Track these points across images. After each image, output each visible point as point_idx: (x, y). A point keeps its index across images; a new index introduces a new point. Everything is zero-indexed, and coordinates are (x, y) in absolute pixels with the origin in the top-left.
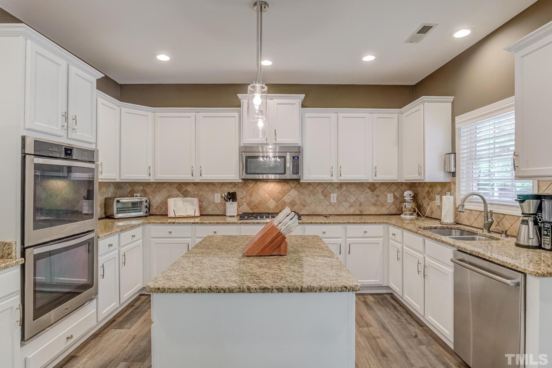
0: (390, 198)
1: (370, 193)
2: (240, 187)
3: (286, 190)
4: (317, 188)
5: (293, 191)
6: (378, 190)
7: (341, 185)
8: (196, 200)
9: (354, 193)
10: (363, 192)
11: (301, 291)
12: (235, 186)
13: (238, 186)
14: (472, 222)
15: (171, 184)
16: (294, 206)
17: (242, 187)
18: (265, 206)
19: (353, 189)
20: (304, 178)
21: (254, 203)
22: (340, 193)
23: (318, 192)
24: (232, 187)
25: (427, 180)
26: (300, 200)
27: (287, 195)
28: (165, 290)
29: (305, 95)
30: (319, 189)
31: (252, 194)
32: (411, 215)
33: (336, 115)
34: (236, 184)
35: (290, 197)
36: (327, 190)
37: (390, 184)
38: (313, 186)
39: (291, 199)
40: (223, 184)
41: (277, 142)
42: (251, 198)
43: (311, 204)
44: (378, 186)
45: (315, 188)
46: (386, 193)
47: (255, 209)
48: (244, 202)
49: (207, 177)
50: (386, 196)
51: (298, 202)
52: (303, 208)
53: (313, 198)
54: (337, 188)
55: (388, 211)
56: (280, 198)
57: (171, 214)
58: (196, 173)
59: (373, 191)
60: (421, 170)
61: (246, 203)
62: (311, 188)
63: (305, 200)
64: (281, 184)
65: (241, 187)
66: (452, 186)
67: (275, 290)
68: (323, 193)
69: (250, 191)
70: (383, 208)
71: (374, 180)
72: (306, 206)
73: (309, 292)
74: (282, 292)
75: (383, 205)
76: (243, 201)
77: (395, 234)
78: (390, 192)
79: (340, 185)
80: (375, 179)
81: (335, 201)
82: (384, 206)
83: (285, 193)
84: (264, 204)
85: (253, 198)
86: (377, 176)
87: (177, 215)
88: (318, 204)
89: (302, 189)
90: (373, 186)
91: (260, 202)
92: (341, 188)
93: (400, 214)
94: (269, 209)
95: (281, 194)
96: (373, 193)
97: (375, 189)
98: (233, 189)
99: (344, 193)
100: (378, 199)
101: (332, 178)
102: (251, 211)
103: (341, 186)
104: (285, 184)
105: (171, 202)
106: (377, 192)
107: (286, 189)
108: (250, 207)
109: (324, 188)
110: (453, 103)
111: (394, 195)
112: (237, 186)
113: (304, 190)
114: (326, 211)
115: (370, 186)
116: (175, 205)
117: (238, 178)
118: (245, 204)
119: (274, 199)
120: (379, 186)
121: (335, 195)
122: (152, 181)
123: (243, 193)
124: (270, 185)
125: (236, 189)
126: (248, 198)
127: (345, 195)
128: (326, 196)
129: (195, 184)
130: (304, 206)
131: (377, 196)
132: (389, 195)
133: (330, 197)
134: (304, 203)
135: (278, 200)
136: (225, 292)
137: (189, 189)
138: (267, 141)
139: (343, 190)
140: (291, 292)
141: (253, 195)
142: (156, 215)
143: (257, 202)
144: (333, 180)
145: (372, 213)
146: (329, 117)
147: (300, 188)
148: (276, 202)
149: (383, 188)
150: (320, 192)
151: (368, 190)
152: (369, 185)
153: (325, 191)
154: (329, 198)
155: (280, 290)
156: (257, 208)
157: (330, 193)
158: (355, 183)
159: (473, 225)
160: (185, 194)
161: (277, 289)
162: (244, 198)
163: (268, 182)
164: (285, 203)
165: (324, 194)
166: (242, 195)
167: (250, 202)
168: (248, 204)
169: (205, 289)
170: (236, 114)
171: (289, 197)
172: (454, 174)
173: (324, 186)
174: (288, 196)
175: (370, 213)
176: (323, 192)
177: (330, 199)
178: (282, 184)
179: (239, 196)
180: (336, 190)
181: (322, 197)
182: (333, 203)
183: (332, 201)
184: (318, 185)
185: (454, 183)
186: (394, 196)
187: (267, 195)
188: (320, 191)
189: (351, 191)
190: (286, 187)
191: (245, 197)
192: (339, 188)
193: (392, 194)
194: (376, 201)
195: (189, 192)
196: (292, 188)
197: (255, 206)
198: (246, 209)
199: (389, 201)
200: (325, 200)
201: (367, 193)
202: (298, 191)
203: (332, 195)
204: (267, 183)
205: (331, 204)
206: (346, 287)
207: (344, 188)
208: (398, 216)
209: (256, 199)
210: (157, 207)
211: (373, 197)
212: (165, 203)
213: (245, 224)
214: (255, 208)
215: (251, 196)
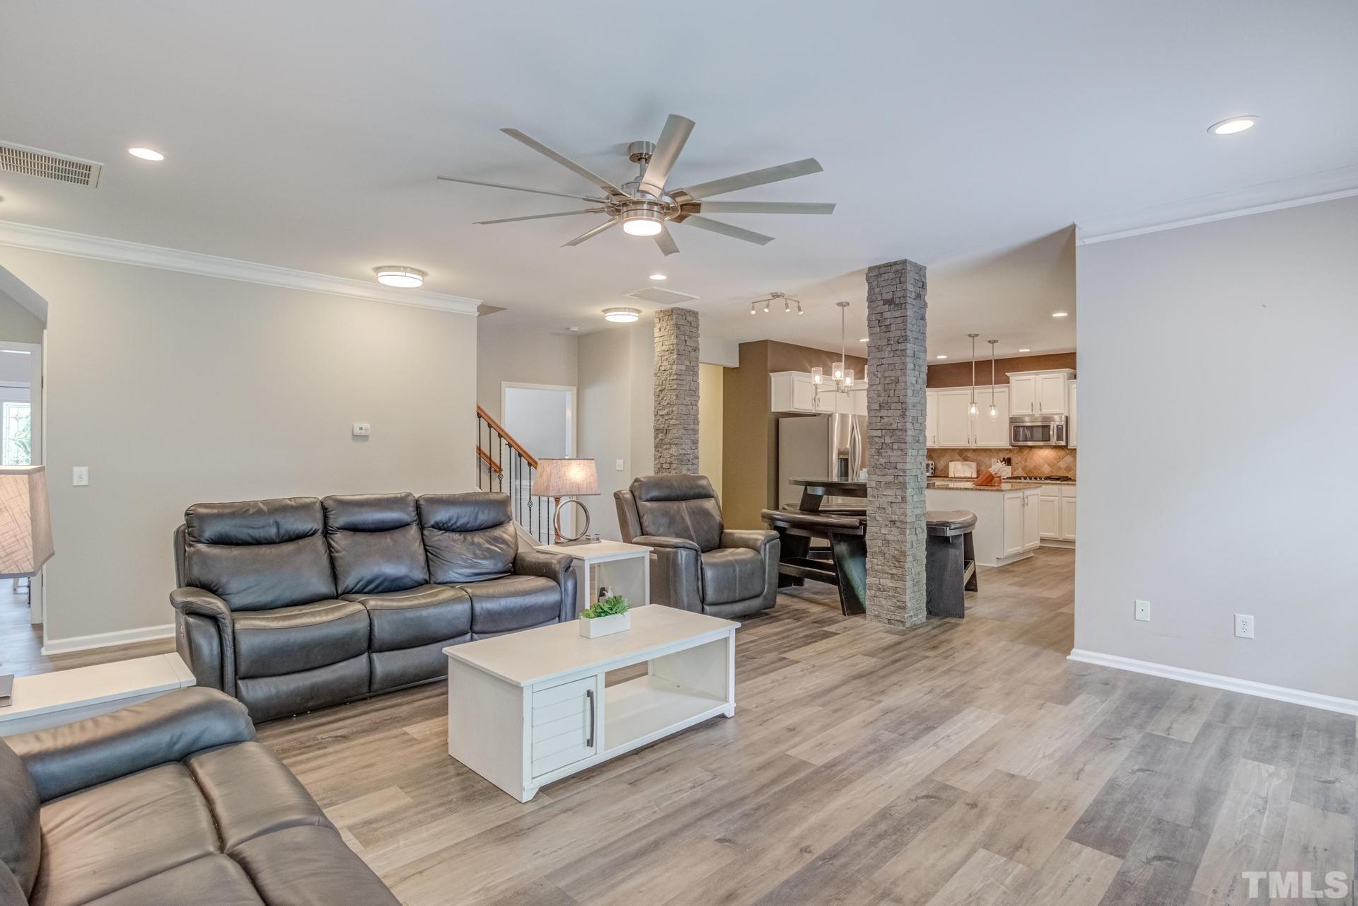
2: (1014, 452)
3: (1061, 456)
5: (1068, 457)
8: (974, 465)
13: (1012, 452)
15: (953, 450)
16: (1069, 471)
17: (1017, 453)
18: (1040, 470)
21: (1029, 467)
27: (1062, 460)
31: (1027, 459)
34: (1009, 450)
35: (1065, 462)
39: (1067, 465)
40: (999, 450)
41: (1043, 413)
47: (1029, 472)
49: (981, 444)
56: (1054, 463)
57: (951, 475)
58: (972, 441)
61: (1020, 466)
69: (1024, 457)
76: (1017, 464)
83: (1060, 459)
84: (1039, 468)
85: (1028, 463)
87: (956, 476)
91: (1035, 468)
94: (1044, 473)
95: (1054, 459)
98: (1008, 454)
105: (952, 465)
108: (1025, 471)
116: (955, 468)
117: (1008, 445)
119: (1049, 465)
122: (937, 447)
123: (1018, 459)
124: (1044, 451)
125: (1010, 454)
126: (1023, 463)
129: (974, 450)
137: (969, 454)
138: (1033, 412)
141: (1028, 461)
142: (941, 477)
143: (1032, 467)
148: (1050, 467)
156: (1032, 473)
160: (966, 459)
167: (1025, 465)
168: (1023, 469)
170: (1006, 389)
178: (1057, 450)
179: (1014, 460)
187: (1041, 461)
190: (1062, 453)
191: (1020, 462)
195: (968, 457)
197: (1031, 469)
198: (1019, 472)
209: (1030, 464)
210: (941, 471)
212: (947, 467)
215: (1026, 461)
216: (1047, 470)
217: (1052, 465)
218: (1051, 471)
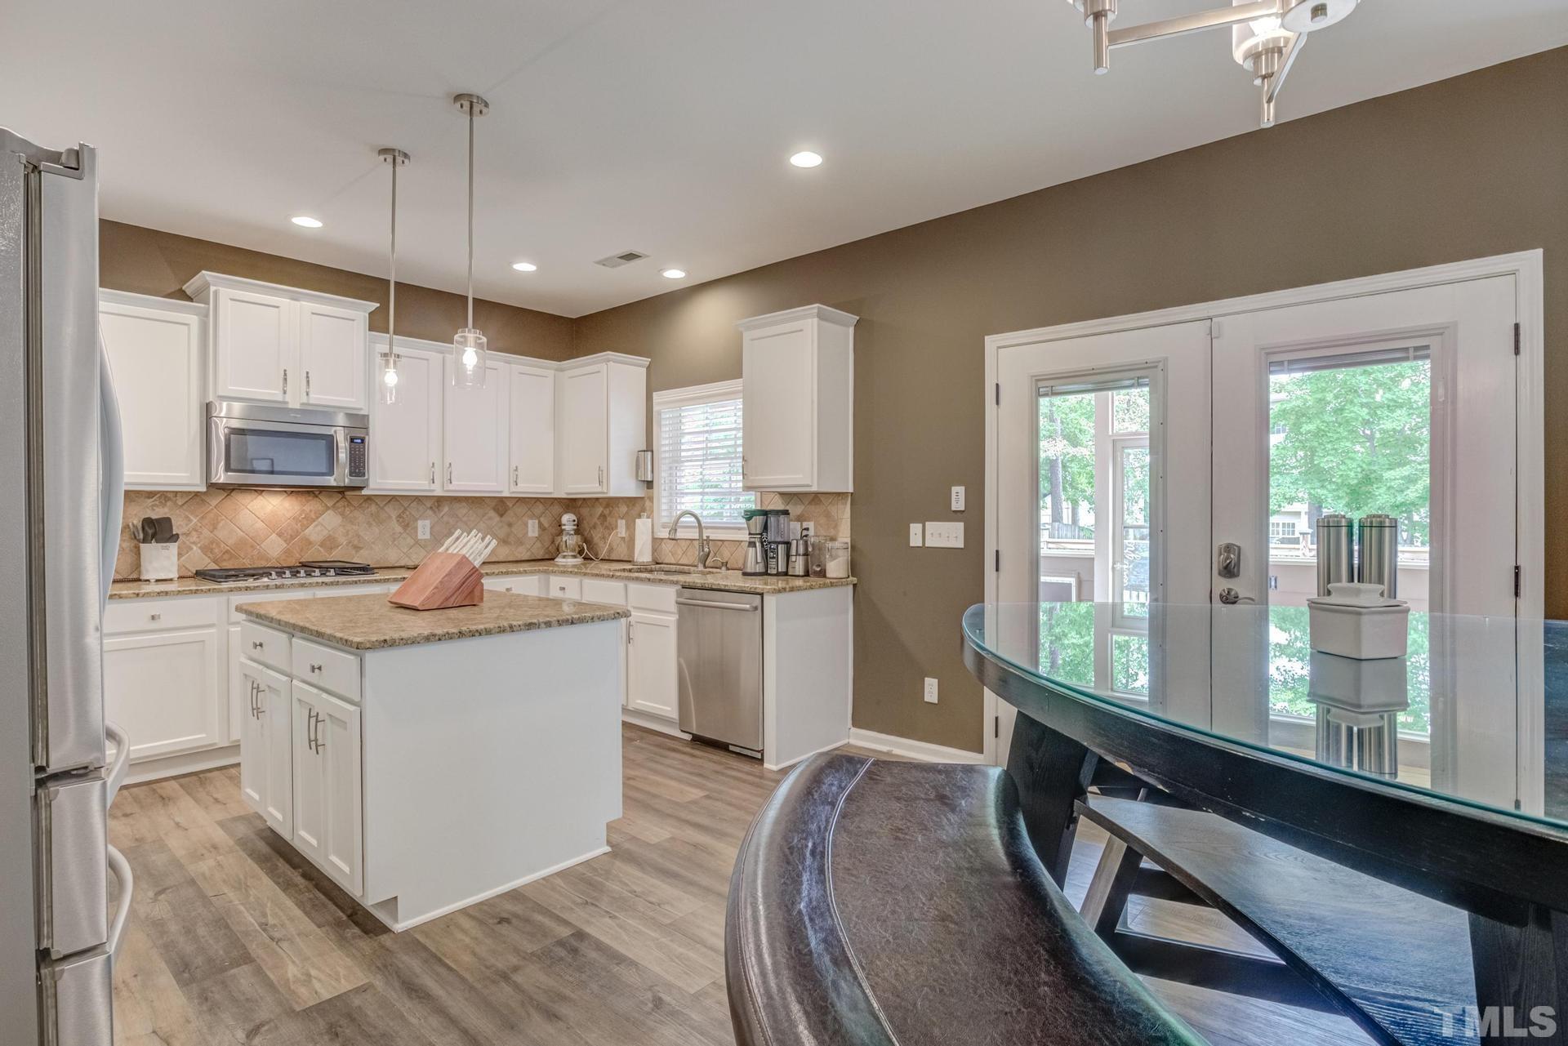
0: (533, 528)
1: (497, 518)
2: (180, 504)
3: (313, 512)
4: (386, 508)
5: (329, 514)
6: (510, 513)
7: (439, 501)
9: (465, 519)
10: (483, 516)
11: (572, 623)
12: (166, 501)
13: (175, 503)
14: (680, 557)
16: (331, 549)
17: (184, 507)
18: (255, 552)
19: (462, 510)
20: (372, 485)
21: (222, 545)
22: (436, 519)
23: (390, 517)
24: (153, 506)
25: (612, 494)
26: (348, 535)
27: (314, 524)
28: (395, 642)
29: (378, 305)
30: (392, 511)
31: (218, 523)
32: (575, 557)
33: (441, 356)
34: (166, 497)
35: (323, 528)
36: (410, 513)
37: (533, 502)
38: (377, 504)
39: (325, 533)
41: (311, 402)
42: (215, 532)
43: (373, 543)
44: (511, 506)
45: (382, 508)
46: (525, 519)
47: (225, 560)
48: (194, 543)
50: (526, 525)
51: (343, 540)
52: (354, 552)
53: (377, 531)
54: (431, 508)
55: (529, 553)
56: (297, 532)
59: (501, 516)
60: (602, 476)
61: (199, 545)
62: (373, 508)
63: (359, 536)
64: (299, 499)
65: (183, 505)
66: (648, 503)
67: (543, 625)
68: (401, 520)
69: (212, 515)
70: (522, 549)
71: (513, 492)
72: (361, 548)
73: (580, 623)
74: (550, 626)
75: (520, 543)
76: (188, 540)
77: (564, 589)
78: (533, 516)
79: (436, 504)
80: (514, 490)
81: (427, 536)
82: (522, 543)
83: (309, 520)
84: (252, 546)
85: (221, 534)
86: (519, 485)
88: (390, 543)
89: (351, 511)
90: (501, 505)
91: (242, 544)
92: (440, 508)
93: (553, 559)
94: (268, 560)
95: (300, 521)
96: (503, 519)
97: (506, 511)
98: (157, 509)
99: (445, 519)
100: (512, 532)
101: (433, 487)
102: (214, 566)
103: (439, 506)
104: (310, 498)
106: (509, 517)
107: (311, 511)
108: (211, 555)
109: (403, 509)
110: (648, 368)
111: (539, 522)
112: (169, 503)
113: (357, 513)
114: (407, 559)
115: (496, 505)
118: (195, 548)
119: (280, 535)
120: (513, 505)
121: (427, 523)
123: (190, 521)
124: (268, 501)
125: (166, 510)
126: (206, 532)
127: (448, 523)
128: (406, 526)
130: (357, 548)
131: (510, 525)
132: (530, 522)
133: (416, 528)
134: (356, 542)
135: (291, 536)
136: (480, 634)
138: (284, 398)
139: (443, 513)
140: (560, 625)
141: (221, 525)
143: (231, 542)
144: (433, 491)
145: (501, 559)
146: (427, 360)
147: (347, 509)
148: (285, 541)
149: (520, 509)
150: (394, 517)
151: (492, 514)
152: (494, 504)
153: (405, 516)
154: (412, 531)
155: (548, 624)
156: (231, 557)
157: (417, 520)
158: (467, 499)
159: (680, 562)
161: (545, 623)
162: (194, 533)
163: (263, 494)
164: (310, 543)
165: (403, 522)
166: (187, 525)
167: (212, 543)
168: (206, 550)
169: (454, 633)
170: (196, 319)
171: (319, 528)
172: (649, 484)
173: (403, 506)
174: (316, 526)
175: (497, 560)
176: (399, 516)
177: (416, 532)
178: (303, 499)
179: (181, 527)
180: (430, 512)
181: (399, 529)
182: (421, 540)
183: (420, 536)
184: (389, 502)
185: (651, 499)
186: (540, 524)
187: (260, 525)
188: (394, 515)
189: (460, 515)
190: (312, 506)
191: (196, 531)
192: (434, 508)
193: (537, 521)
194: (508, 535)
196: (328, 508)
197: (227, 552)
198: (200, 561)
199: (530, 534)
200: (404, 535)
201: (490, 518)
202: (342, 514)
203: (420, 523)
204: (261, 494)
205: (417, 542)
206: (618, 613)
207: (446, 509)
208: (552, 562)
209: (227, 535)
211: (502, 527)
213: (244, 592)
214: (226, 557)
215: (215, 528)
216: (274, 549)
217: (289, 536)
218: (287, 552)
